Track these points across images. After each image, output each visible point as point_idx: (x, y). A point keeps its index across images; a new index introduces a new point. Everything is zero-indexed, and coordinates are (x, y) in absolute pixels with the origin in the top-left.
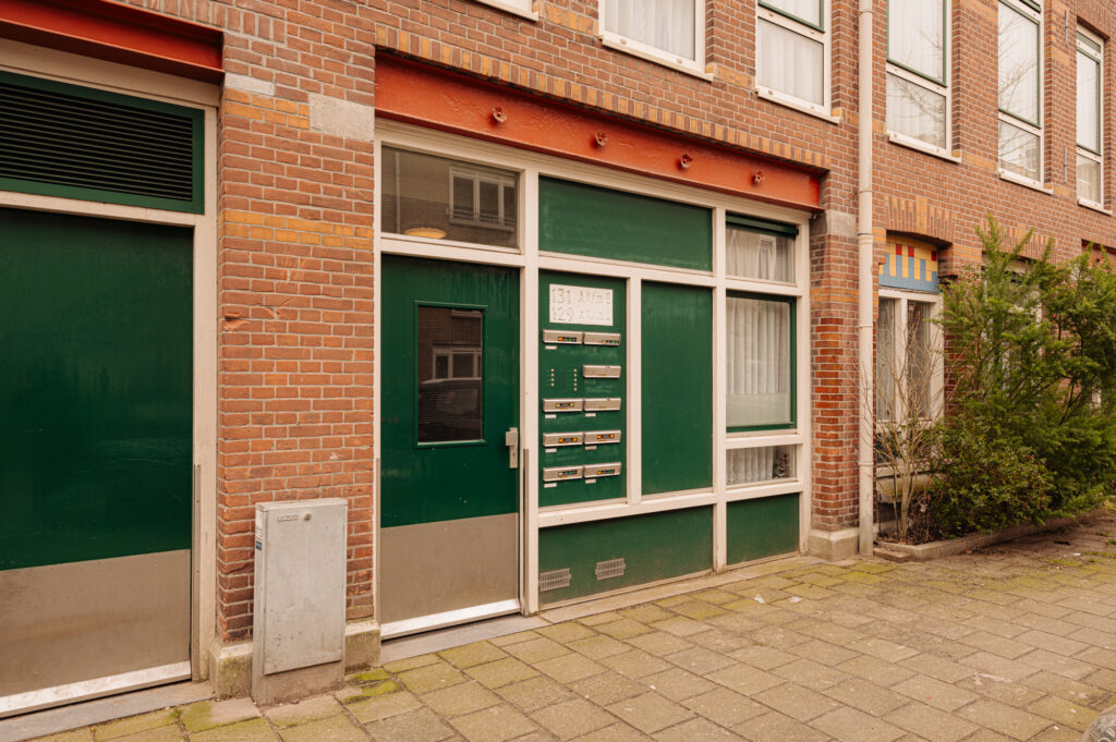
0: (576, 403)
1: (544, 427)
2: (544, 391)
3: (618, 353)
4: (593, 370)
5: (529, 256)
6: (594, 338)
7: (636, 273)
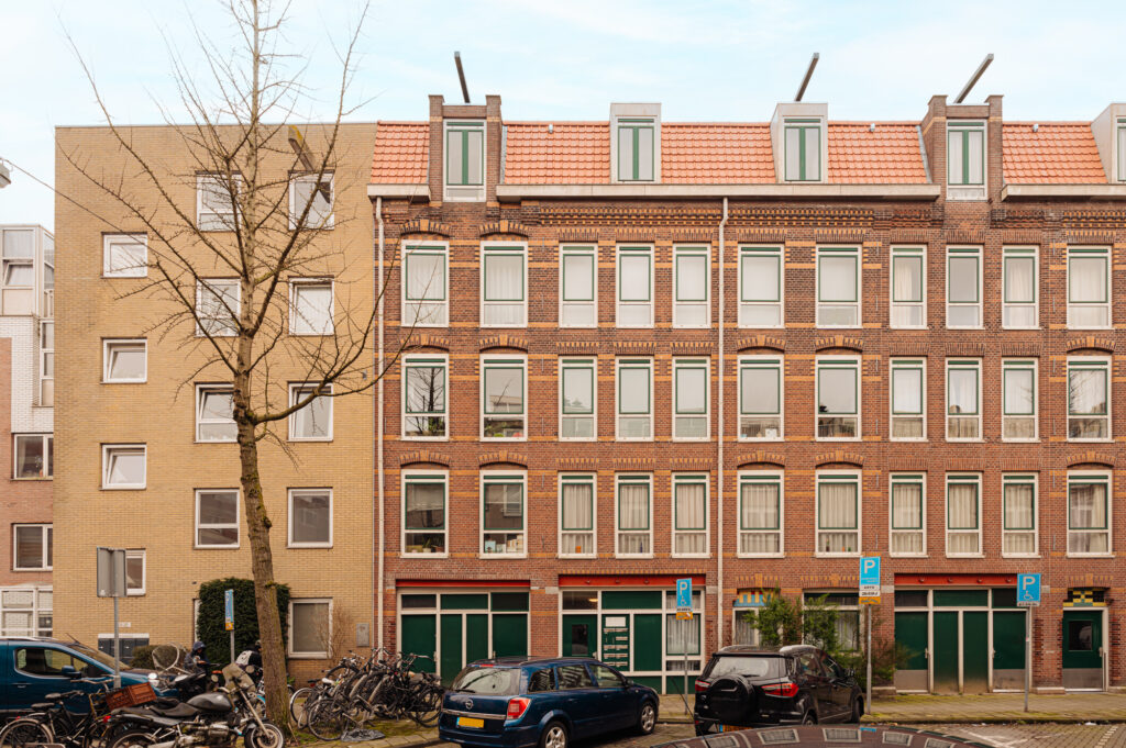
0: (613, 647)
1: (603, 652)
2: (603, 643)
3: (627, 634)
4: (619, 638)
5: (599, 612)
6: (619, 630)
7: (632, 612)
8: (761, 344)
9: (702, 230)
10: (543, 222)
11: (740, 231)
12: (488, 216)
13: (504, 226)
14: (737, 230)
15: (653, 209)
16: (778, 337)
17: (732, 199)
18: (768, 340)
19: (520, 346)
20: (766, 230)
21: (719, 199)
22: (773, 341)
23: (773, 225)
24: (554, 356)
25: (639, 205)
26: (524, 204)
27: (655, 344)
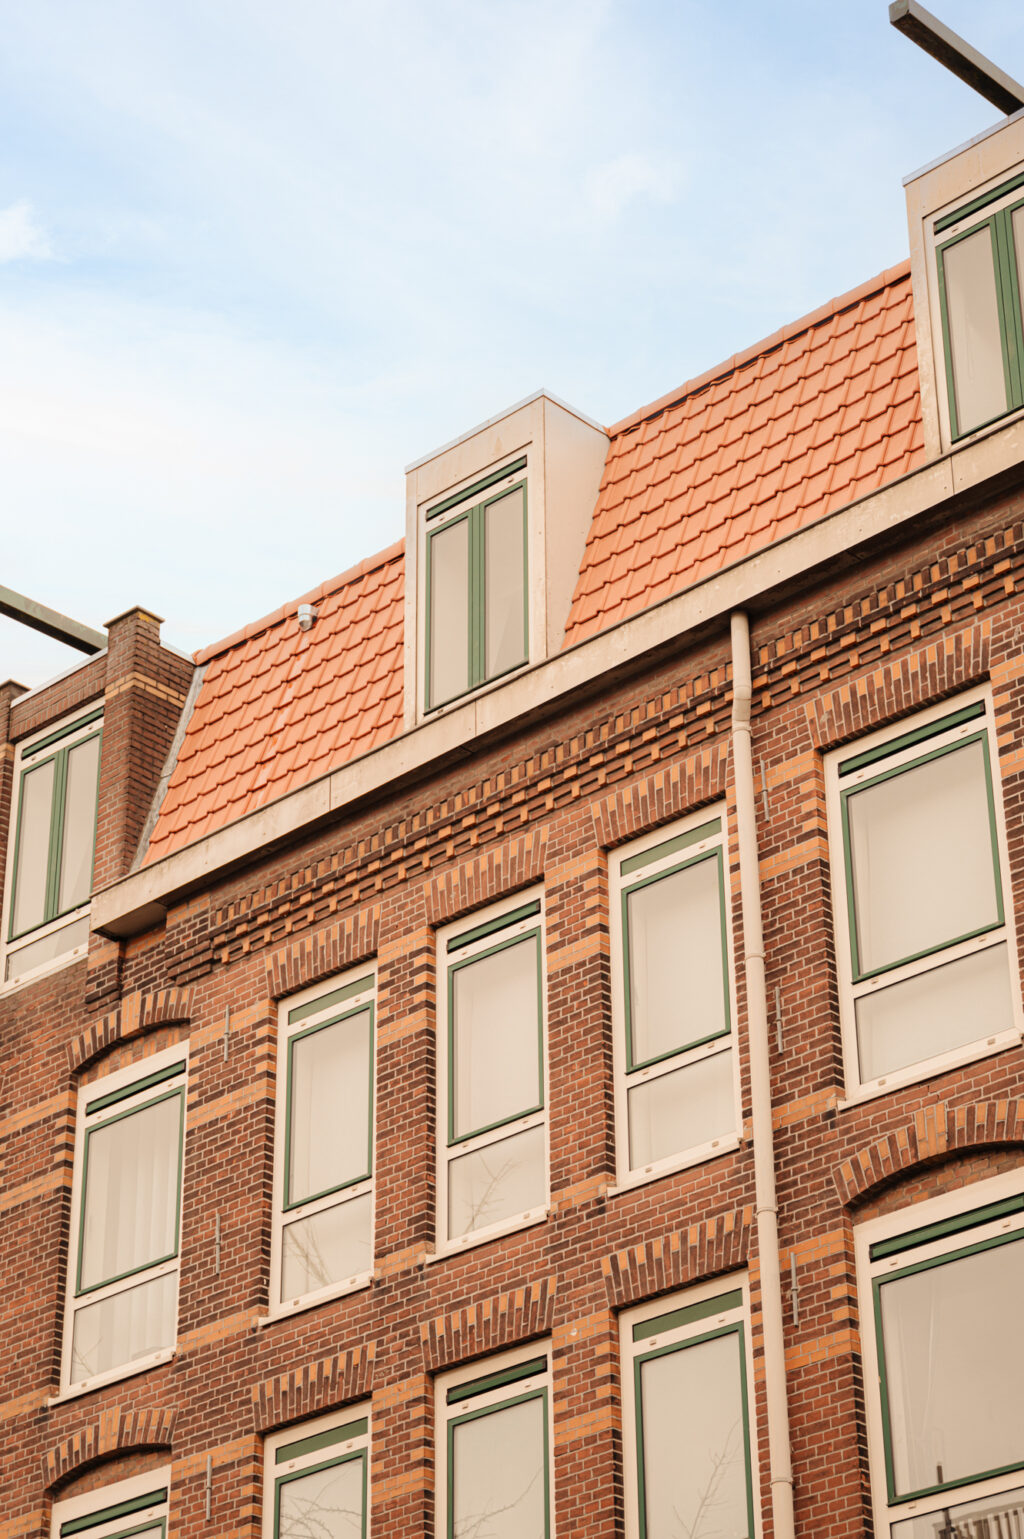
8: (933, 1144)
9: (690, 763)
10: (224, 955)
11: (819, 710)
12: (90, 1001)
13: (130, 1015)
14: (808, 708)
15: (519, 764)
16: (1000, 1089)
17: (757, 610)
18: (961, 1122)
19: (151, 1440)
20: (913, 659)
21: (714, 631)
22: (981, 1116)
23: (932, 629)
24: (246, 1444)
25: (479, 771)
26: (176, 918)
27: (553, 1283)
